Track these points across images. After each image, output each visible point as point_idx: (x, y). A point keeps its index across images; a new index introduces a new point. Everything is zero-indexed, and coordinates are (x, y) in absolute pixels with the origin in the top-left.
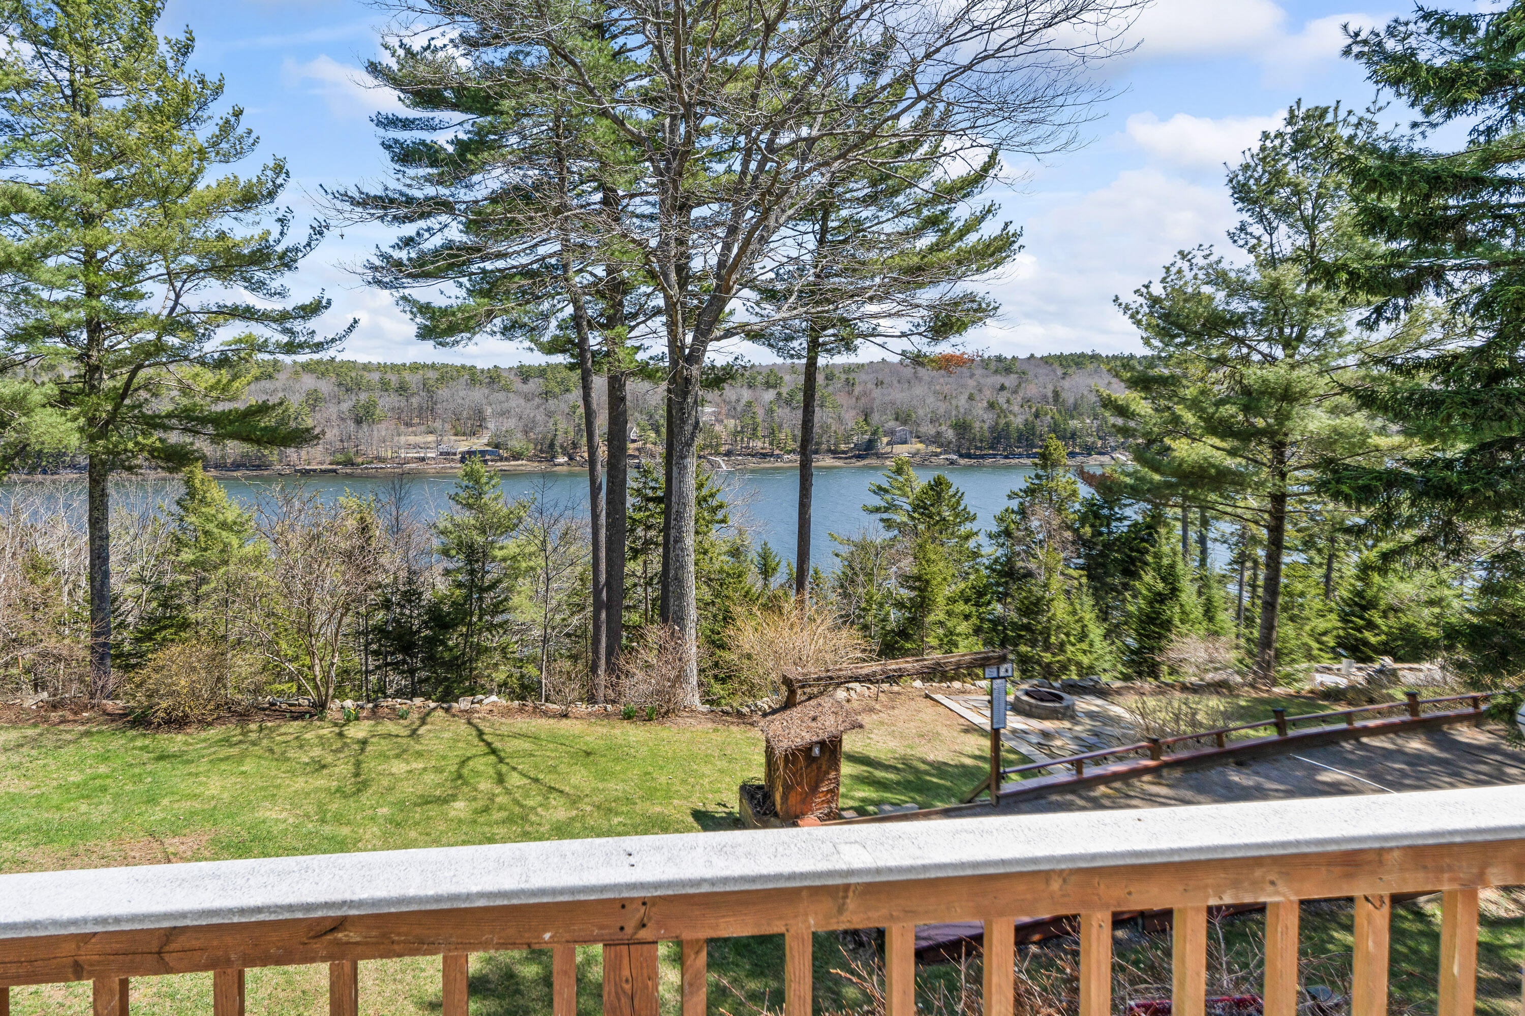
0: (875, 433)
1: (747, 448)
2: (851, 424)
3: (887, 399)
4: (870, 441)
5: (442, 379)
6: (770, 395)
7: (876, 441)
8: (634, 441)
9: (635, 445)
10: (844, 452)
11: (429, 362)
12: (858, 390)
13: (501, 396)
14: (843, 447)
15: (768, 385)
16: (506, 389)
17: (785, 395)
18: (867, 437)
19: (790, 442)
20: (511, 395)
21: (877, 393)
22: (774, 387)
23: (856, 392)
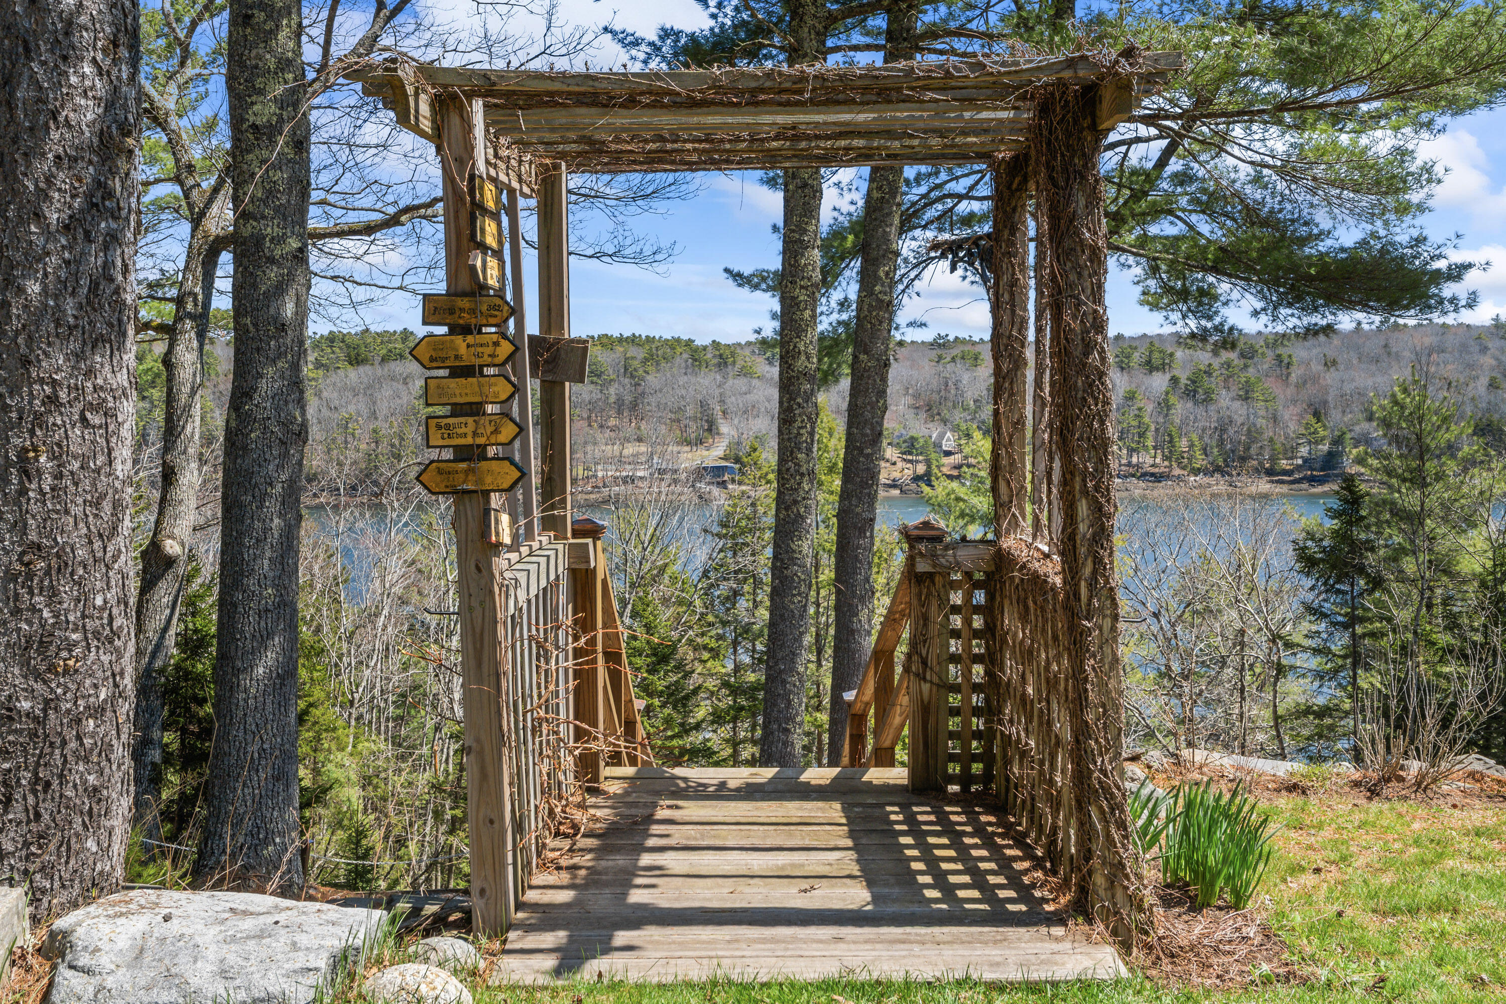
0: (1338, 441)
1: (1129, 464)
2: (1293, 427)
3: (1348, 388)
4: (1330, 453)
5: (650, 358)
6: (1159, 382)
7: (1340, 454)
8: (948, 454)
9: (951, 460)
10: (1288, 473)
11: (627, 334)
12: (1296, 374)
13: (741, 384)
14: (1284, 464)
15: (1150, 367)
16: (745, 373)
17: (1183, 381)
18: (1325, 448)
19: (1198, 454)
20: (755, 382)
21: (1331, 378)
22: (1162, 368)
23: (1293, 378)
